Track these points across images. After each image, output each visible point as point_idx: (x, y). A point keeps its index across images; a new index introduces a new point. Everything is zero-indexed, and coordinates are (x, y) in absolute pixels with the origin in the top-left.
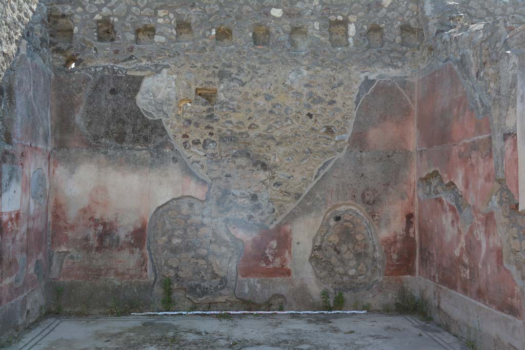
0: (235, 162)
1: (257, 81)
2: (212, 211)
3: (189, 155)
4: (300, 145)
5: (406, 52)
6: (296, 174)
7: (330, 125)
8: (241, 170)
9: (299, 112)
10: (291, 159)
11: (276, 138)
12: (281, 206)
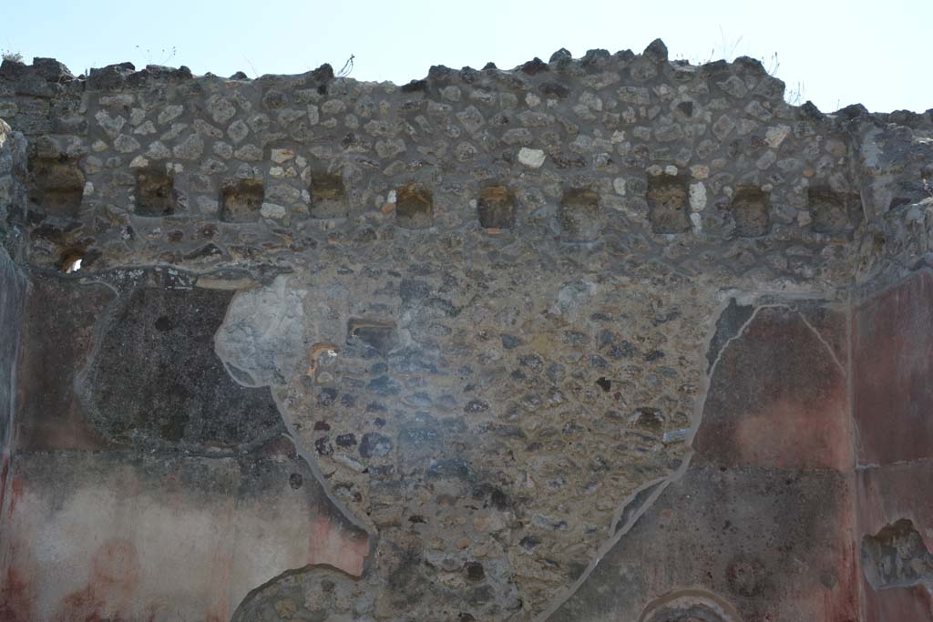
0: (432, 486)
1: (486, 305)
2: (378, 603)
3: (328, 470)
4: (582, 452)
5: (823, 245)
6: (573, 519)
7: (650, 405)
8: (446, 506)
9: (580, 376)
10: (560, 482)
11: (526, 432)
12: (538, 592)
